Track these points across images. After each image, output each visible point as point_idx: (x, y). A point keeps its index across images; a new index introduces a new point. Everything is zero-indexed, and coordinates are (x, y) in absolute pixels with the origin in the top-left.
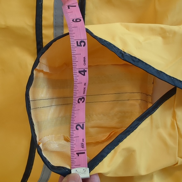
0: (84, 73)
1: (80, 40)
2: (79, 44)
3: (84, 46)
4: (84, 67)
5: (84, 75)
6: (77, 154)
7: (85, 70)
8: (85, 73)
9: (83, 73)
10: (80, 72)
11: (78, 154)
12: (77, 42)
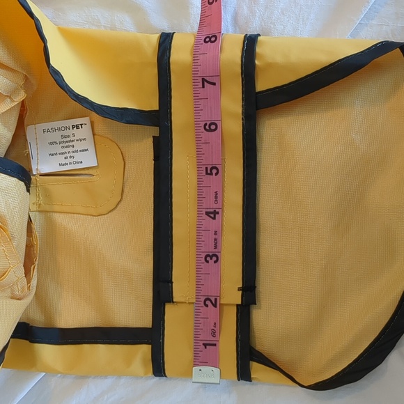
0: (215, 216)
1: (211, 166)
2: (209, 172)
3: (216, 174)
4: (215, 206)
5: (214, 218)
6: (203, 344)
7: (217, 210)
8: (217, 215)
9: (212, 216)
10: (207, 213)
11: (205, 345)
12: (207, 168)
